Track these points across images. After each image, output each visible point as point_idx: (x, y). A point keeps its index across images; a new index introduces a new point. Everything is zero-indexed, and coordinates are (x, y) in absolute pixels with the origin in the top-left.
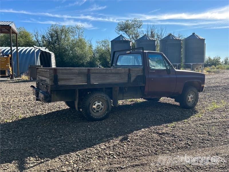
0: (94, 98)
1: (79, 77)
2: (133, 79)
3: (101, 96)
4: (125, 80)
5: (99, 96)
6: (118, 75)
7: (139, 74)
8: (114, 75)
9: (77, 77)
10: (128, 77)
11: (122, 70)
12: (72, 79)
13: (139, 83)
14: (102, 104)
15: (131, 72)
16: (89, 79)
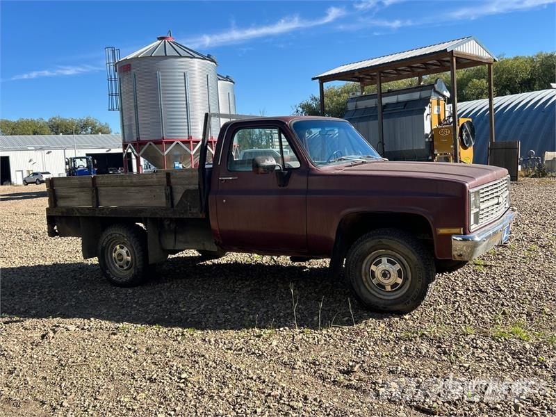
1: (82, 193)
2: (178, 198)
4: (161, 202)
6: (145, 188)
7: (191, 187)
8: (138, 189)
9: (80, 193)
10: (166, 193)
11: (152, 178)
12: (73, 197)
13: (190, 210)
14: (127, 252)
15: (172, 180)
16: (93, 197)
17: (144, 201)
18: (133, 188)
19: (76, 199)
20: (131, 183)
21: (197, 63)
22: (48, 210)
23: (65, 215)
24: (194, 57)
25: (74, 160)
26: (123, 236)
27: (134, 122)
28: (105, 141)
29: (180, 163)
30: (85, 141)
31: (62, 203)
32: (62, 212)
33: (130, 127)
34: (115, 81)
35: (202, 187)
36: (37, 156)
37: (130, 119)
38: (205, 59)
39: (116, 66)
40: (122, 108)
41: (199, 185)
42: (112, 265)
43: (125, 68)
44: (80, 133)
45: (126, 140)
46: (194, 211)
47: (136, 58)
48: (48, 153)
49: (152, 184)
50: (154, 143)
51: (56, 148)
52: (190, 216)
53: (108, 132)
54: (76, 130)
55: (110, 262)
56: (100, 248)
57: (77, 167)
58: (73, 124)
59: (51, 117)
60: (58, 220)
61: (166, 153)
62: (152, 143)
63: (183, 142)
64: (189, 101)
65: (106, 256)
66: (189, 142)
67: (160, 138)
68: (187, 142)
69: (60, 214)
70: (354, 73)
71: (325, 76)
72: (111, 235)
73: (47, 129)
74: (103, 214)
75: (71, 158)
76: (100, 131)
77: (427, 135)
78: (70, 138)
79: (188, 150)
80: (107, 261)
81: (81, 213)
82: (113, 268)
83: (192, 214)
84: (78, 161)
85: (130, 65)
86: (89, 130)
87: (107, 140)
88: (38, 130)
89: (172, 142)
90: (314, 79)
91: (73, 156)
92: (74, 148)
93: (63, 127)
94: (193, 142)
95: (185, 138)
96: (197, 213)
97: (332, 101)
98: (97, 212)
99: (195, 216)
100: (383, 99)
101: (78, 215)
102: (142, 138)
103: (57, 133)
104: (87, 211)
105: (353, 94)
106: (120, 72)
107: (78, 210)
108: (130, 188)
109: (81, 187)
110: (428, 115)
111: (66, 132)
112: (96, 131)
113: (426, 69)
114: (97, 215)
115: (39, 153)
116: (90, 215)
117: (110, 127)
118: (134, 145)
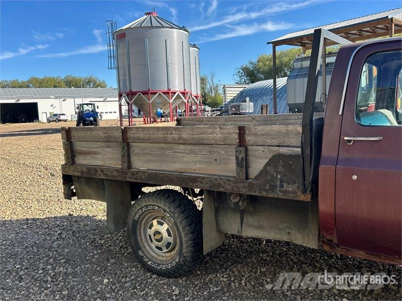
0: (141, 208)
1: (107, 149)
2: (257, 165)
3: (159, 207)
4: (230, 168)
5: (153, 206)
6: (201, 147)
7: (284, 150)
8: (189, 147)
9: (104, 149)
10: (237, 158)
11: (212, 133)
12: (96, 153)
13: (282, 186)
14: (168, 230)
15: (249, 139)
16: (123, 156)
17: (198, 166)
18: (182, 147)
19: (100, 156)
20: (180, 138)
21: (175, 32)
22: (63, 167)
23: (85, 175)
24: (173, 28)
25: (82, 105)
26: (165, 211)
27: (127, 78)
28: (103, 93)
29: (161, 109)
30: (89, 92)
31: (81, 160)
32: (82, 172)
33: (125, 81)
34: (113, 46)
35: (308, 151)
36: (56, 102)
37: (124, 75)
38: (181, 29)
39: (114, 35)
40: (118, 67)
41: (302, 147)
42: (146, 244)
43: (121, 36)
44: (86, 87)
45: (121, 91)
46: (290, 188)
47: (130, 28)
48: (64, 100)
49: (213, 142)
50: (142, 93)
51: (69, 97)
52: (281, 196)
53: (104, 87)
54: (83, 85)
55: (144, 240)
56: (130, 222)
57: (84, 111)
58: (81, 80)
59: (66, 76)
60: (76, 179)
61: (151, 101)
62: (141, 94)
63: (164, 93)
64: (169, 61)
65: (138, 232)
66: (168, 93)
67: (147, 90)
68: (166, 93)
69: (79, 174)
70: (302, 38)
71: (279, 41)
72: (147, 206)
73: (63, 84)
74: (137, 178)
75: (80, 104)
76: (99, 86)
77: (364, 88)
78: (79, 90)
79: (168, 99)
80: (139, 239)
81: (106, 175)
82: (148, 248)
83: (285, 192)
84: (85, 106)
85: (125, 33)
86: (92, 85)
87: (105, 92)
88: (57, 85)
89: (156, 93)
90: (268, 43)
91: (81, 103)
92: (81, 97)
93: (74, 83)
94: (172, 93)
95: (166, 90)
96: (294, 192)
97: (265, 65)
98: (129, 175)
99: (290, 196)
100: (327, 59)
101: (102, 177)
102: (133, 90)
103: (70, 87)
104: (115, 173)
105: (299, 56)
106: (117, 39)
107: (102, 171)
108: (177, 146)
109: (107, 142)
110: (364, 72)
111: (76, 86)
112: (96, 85)
113: (359, 35)
114: (128, 179)
115: (57, 101)
116: (119, 178)
117: (106, 83)
118: (128, 95)
